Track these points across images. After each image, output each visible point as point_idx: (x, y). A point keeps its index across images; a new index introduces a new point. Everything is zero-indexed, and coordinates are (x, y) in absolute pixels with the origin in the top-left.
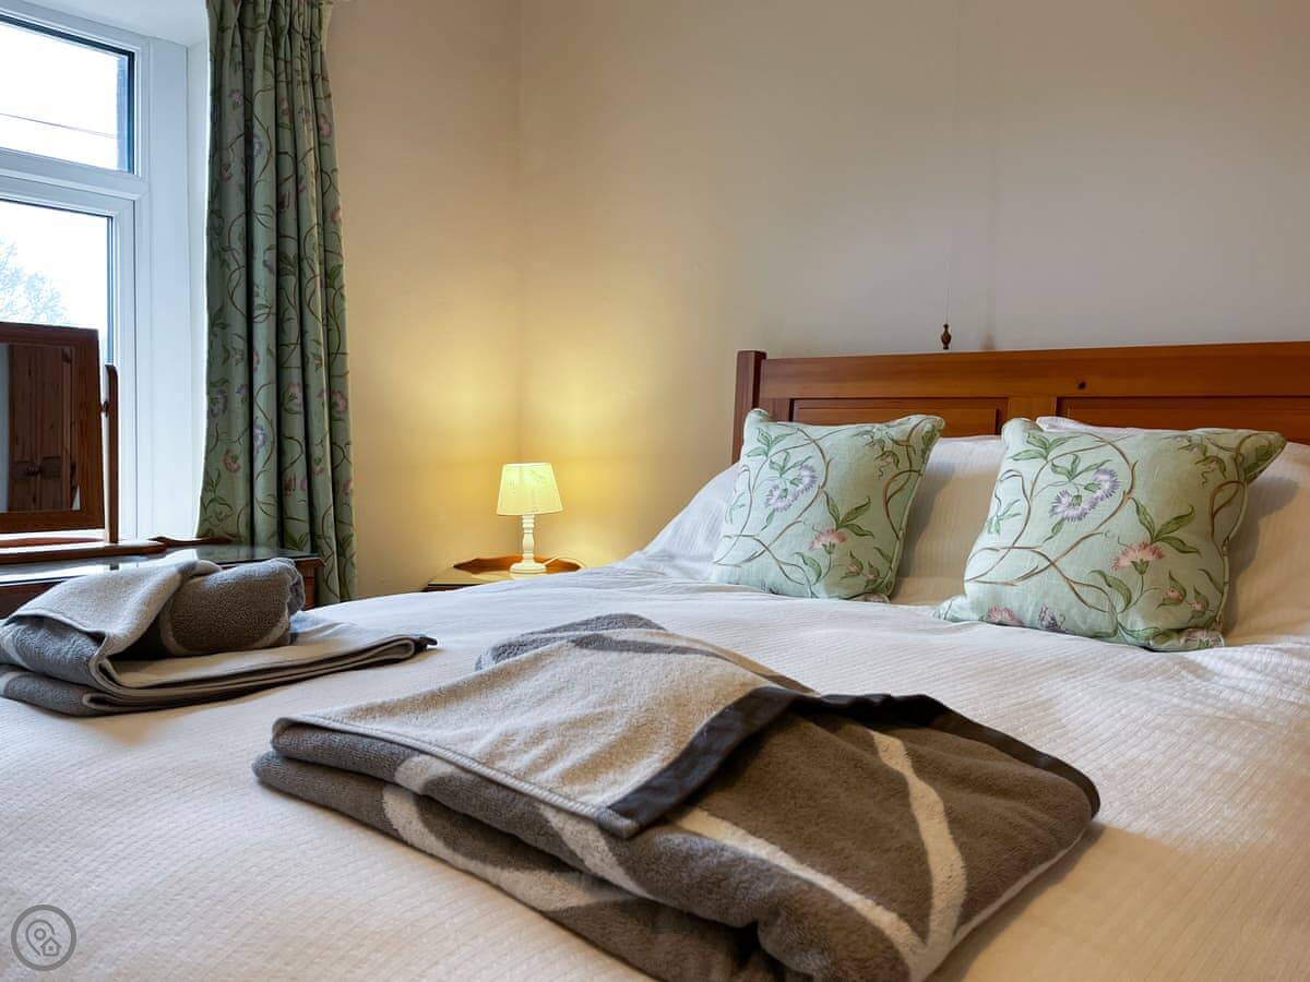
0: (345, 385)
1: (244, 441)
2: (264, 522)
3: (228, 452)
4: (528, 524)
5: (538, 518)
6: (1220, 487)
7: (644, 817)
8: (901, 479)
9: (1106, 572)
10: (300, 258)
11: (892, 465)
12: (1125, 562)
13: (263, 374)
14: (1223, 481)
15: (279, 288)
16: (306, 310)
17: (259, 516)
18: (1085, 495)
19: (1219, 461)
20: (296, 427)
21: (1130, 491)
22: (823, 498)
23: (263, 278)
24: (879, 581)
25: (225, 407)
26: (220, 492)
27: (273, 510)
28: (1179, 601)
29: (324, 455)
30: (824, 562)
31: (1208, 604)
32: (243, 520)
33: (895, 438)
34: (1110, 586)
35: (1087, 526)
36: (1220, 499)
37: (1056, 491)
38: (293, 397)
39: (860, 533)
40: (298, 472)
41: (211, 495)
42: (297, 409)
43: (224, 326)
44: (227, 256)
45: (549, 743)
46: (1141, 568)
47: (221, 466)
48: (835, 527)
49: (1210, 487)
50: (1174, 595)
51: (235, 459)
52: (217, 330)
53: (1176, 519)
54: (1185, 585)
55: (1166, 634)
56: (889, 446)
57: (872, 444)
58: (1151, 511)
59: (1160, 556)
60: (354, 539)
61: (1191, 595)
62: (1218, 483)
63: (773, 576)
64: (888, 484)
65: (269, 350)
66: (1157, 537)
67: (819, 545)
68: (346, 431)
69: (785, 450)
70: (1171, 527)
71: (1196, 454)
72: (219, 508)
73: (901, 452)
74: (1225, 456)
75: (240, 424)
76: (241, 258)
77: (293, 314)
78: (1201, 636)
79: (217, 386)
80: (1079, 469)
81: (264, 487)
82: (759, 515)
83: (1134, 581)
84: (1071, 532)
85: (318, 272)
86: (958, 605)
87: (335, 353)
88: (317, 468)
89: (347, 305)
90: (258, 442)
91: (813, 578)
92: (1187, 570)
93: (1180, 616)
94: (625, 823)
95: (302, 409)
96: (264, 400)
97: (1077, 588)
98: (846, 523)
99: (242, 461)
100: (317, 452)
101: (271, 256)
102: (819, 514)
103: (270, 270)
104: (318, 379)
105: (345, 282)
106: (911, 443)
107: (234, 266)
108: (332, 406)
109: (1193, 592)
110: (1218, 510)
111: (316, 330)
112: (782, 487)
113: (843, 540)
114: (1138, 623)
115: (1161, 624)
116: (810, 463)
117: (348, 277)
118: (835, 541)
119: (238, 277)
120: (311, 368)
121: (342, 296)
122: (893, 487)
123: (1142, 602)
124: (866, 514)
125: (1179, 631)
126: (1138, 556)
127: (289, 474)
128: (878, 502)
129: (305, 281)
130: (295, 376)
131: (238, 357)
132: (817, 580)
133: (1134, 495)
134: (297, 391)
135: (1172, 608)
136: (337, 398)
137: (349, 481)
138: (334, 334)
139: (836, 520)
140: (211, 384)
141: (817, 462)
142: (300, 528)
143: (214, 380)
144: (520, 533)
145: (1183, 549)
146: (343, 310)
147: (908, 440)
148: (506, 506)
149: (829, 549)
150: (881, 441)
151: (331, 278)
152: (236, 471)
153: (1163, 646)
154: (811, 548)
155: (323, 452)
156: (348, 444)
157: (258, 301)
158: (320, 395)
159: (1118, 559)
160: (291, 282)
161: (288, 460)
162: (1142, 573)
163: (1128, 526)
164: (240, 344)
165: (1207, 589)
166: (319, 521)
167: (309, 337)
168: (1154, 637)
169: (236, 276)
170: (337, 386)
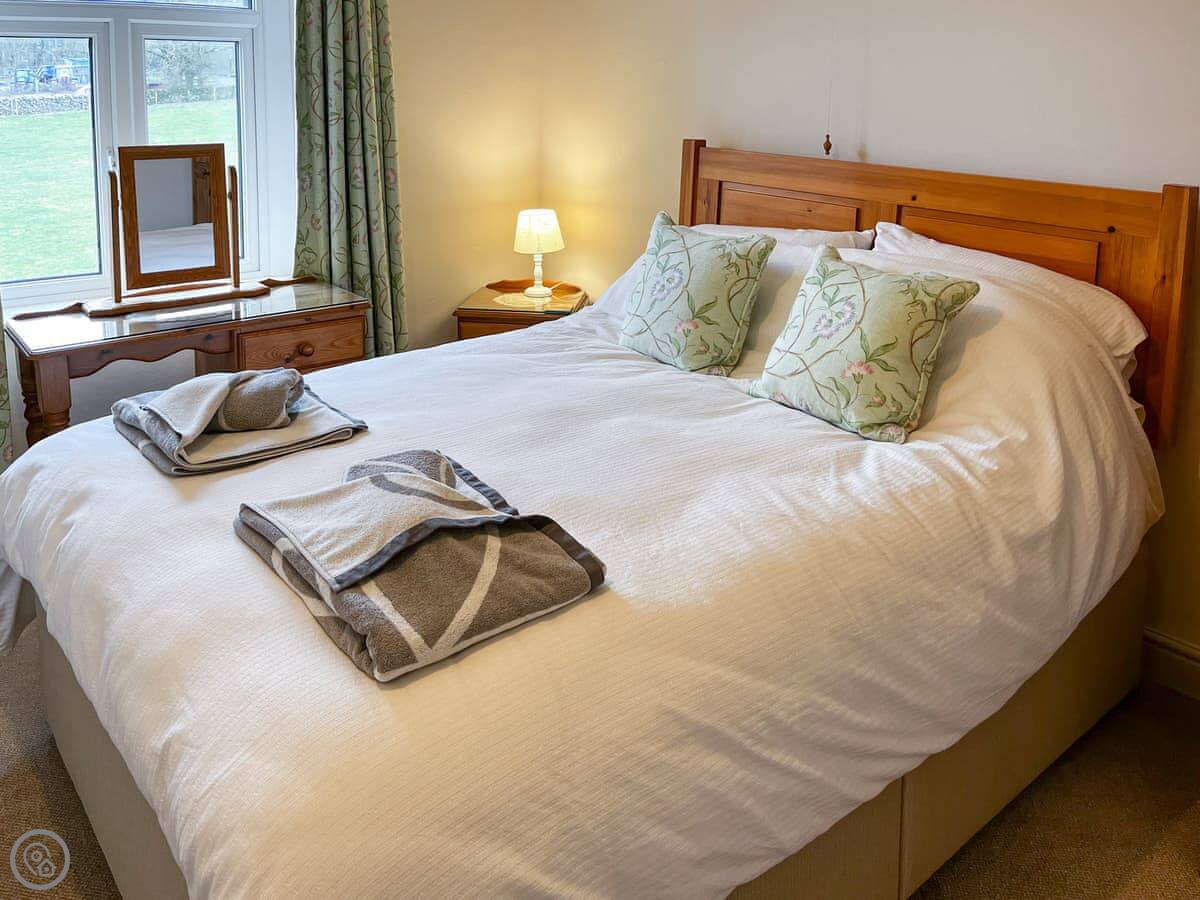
0: (395, 164)
1: (324, 208)
2: (339, 268)
3: (313, 216)
4: (538, 258)
5: (545, 256)
6: (920, 324)
7: (345, 585)
8: (741, 284)
9: (836, 378)
10: (360, 76)
11: (735, 274)
12: (849, 374)
13: (336, 162)
14: (923, 319)
15: (346, 97)
16: (366, 116)
17: (334, 262)
18: (835, 319)
19: (923, 304)
20: (358, 197)
21: (860, 323)
22: (685, 295)
23: (335, 94)
24: (722, 357)
25: (311, 184)
26: (309, 244)
27: (344, 258)
28: (880, 405)
29: (379, 217)
30: (682, 344)
31: (902, 407)
32: (325, 264)
33: (739, 252)
34: (838, 389)
35: (831, 344)
36: (920, 332)
37: (821, 312)
38: (357, 177)
39: (709, 322)
40: (360, 230)
41: (302, 247)
42: (359, 185)
43: (310, 128)
44: (310, 78)
45: (333, 539)
46: (858, 378)
47: (309, 225)
48: (691, 316)
49: (913, 323)
50: (877, 400)
51: (318, 221)
52: (305, 130)
53: (885, 346)
54: (884, 393)
55: (870, 427)
56: (734, 258)
57: (722, 256)
58: (869, 339)
59: (871, 372)
60: (403, 276)
61: (889, 400)
62: (919, 321)
63: (652, 349)
64: (732, 286)
65: (339, 145)
66: (872, 358)
67: (680, 330)
68: (396, 196)
69: (668, 254)
70: (881, 352)
71: (909, 297)
72: (308, 255)
73: (742, 263)
74: (928, 300)
75: (320, 196)
76: (319, 79)
77: (355, 117)
78: (891, 430)
79: (304, 170)
80: (837, 299)
81: (338, 241)
82: (646, 301)
83: (852, 387)
84: (823, 345)
85: (373, 84)
86: (759, 384)
87: (386, 140)
88: (374, 227)
89: (396, 104)
90: (333, 210)
91: (675, 353)
92: (888, 384)
93: (881, 414)
94: (337, 586)
95: (363, 185)
96: (337, 180)
97: (819, 387)
98: (700, 314)
99: (323, 222)
100: (374, 215)
101: (340, 78)
102: (682, 307)
103: (339, 86)
104: (375, 162)
105: (394, 87)
106: (750, 256)
107: (314, 86)
108: (385, 178)
109: (891, 400)
110: (916, 341)
111: (373, 127)
112: (662, 283)
113: (697, 327)
114: (853, 418)
115: (866, 421)
116: (680, 267)
117: (396, 85)
118: (692, 328)
119: (318, 93)
120: (369, 155)
121: (392, 98)
122: (734, 290)
123: (856, 404)
124: (715, 308)
125: (880, 425)
126: (856, 370)
127: (355, 231)
128: (723, 301)
129: (364, 92)
130: (357, 161)
131: (319, 149)
132: (678, 355)
133: (861, 325)
134: (359, 173)
135: (875, 409)
136: (389, 173)
137: (398, 234)
138: (387, 127)
139: (693, 312)
140: (300, 169)
141: (684, 267)
142: (363, 270)
143: (303, 165)
144: (533, 264)
145: (887, 368)
146: (392, 108)
147: (748, 255)
148: (521, 246)
149: (687, 333)
150: (729, 254)
151: (383, 86)
152: (319, 229)
153: (866, 435)
154: (675, 332)
155: (378, 215)
156: (398, 206)
157: (332, 110)
158: (376, 174)
159: (845, 371)
160: (354, 93)
161: (354, 221)
162: (858, 383)
163: (854, 350)
164: (320, 140)
165: (902, 397)
166: (376, 263)
167: (367, 134)
168: (862, 428)
169: (316, 92)
170: (389, 165)
